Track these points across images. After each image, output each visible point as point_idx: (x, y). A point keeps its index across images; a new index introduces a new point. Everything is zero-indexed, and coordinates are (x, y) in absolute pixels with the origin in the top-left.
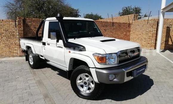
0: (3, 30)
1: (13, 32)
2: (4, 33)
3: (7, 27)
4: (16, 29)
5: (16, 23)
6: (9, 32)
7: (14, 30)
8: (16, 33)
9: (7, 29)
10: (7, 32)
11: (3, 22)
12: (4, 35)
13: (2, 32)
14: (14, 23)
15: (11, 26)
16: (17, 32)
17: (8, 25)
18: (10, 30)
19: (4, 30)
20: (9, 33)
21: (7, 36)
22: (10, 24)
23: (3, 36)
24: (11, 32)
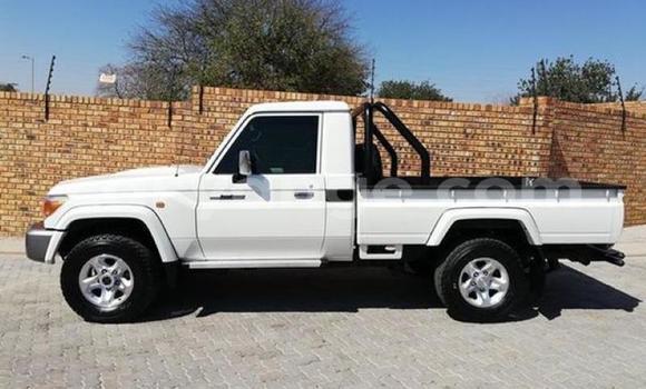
0: (482, 143)
1: (519, 151)
2: (486, 155)
3: (501, 133)
4: (533, 140)
5: (537, 118)
6: (505, 151)
7: (524, 146)
8: (532, 154)
9: (501, 139)
10: (499, 150)
11: (487, 114)
12: (484, 161)
13: (480, 149)
14: (531, 117)
15: (517, 128)
16: (535, 152)
17: (506, 127)
18: (512, 145)
19: (487, 145)
20: (503, 156)
21: (494, 167)
22: (515, 121)
23: (481, 165)
24: (513, 151)
